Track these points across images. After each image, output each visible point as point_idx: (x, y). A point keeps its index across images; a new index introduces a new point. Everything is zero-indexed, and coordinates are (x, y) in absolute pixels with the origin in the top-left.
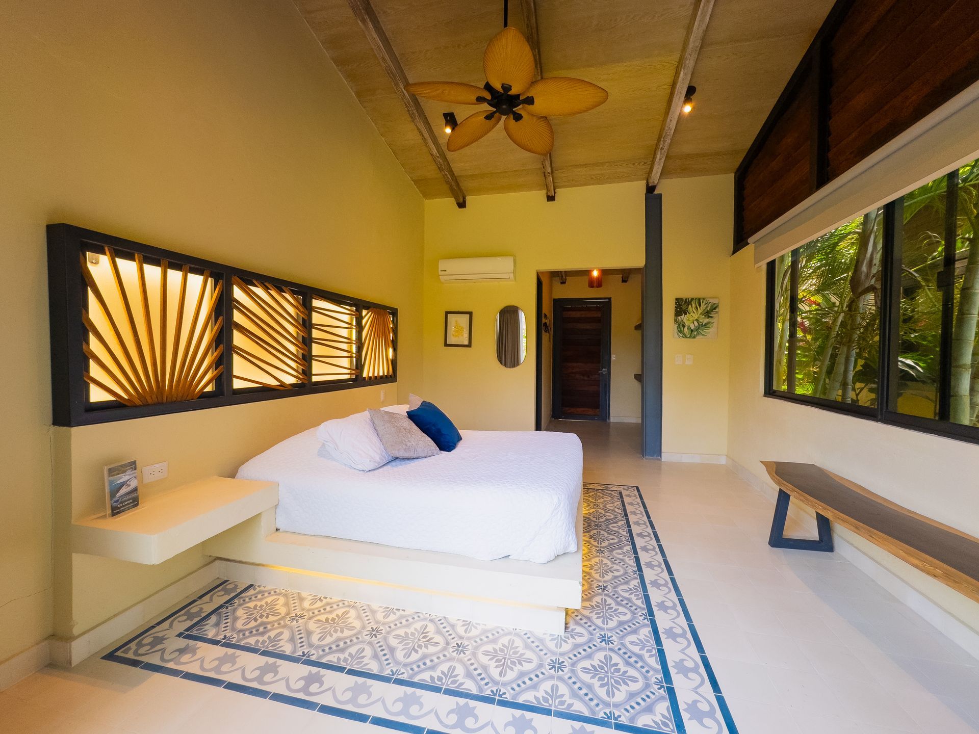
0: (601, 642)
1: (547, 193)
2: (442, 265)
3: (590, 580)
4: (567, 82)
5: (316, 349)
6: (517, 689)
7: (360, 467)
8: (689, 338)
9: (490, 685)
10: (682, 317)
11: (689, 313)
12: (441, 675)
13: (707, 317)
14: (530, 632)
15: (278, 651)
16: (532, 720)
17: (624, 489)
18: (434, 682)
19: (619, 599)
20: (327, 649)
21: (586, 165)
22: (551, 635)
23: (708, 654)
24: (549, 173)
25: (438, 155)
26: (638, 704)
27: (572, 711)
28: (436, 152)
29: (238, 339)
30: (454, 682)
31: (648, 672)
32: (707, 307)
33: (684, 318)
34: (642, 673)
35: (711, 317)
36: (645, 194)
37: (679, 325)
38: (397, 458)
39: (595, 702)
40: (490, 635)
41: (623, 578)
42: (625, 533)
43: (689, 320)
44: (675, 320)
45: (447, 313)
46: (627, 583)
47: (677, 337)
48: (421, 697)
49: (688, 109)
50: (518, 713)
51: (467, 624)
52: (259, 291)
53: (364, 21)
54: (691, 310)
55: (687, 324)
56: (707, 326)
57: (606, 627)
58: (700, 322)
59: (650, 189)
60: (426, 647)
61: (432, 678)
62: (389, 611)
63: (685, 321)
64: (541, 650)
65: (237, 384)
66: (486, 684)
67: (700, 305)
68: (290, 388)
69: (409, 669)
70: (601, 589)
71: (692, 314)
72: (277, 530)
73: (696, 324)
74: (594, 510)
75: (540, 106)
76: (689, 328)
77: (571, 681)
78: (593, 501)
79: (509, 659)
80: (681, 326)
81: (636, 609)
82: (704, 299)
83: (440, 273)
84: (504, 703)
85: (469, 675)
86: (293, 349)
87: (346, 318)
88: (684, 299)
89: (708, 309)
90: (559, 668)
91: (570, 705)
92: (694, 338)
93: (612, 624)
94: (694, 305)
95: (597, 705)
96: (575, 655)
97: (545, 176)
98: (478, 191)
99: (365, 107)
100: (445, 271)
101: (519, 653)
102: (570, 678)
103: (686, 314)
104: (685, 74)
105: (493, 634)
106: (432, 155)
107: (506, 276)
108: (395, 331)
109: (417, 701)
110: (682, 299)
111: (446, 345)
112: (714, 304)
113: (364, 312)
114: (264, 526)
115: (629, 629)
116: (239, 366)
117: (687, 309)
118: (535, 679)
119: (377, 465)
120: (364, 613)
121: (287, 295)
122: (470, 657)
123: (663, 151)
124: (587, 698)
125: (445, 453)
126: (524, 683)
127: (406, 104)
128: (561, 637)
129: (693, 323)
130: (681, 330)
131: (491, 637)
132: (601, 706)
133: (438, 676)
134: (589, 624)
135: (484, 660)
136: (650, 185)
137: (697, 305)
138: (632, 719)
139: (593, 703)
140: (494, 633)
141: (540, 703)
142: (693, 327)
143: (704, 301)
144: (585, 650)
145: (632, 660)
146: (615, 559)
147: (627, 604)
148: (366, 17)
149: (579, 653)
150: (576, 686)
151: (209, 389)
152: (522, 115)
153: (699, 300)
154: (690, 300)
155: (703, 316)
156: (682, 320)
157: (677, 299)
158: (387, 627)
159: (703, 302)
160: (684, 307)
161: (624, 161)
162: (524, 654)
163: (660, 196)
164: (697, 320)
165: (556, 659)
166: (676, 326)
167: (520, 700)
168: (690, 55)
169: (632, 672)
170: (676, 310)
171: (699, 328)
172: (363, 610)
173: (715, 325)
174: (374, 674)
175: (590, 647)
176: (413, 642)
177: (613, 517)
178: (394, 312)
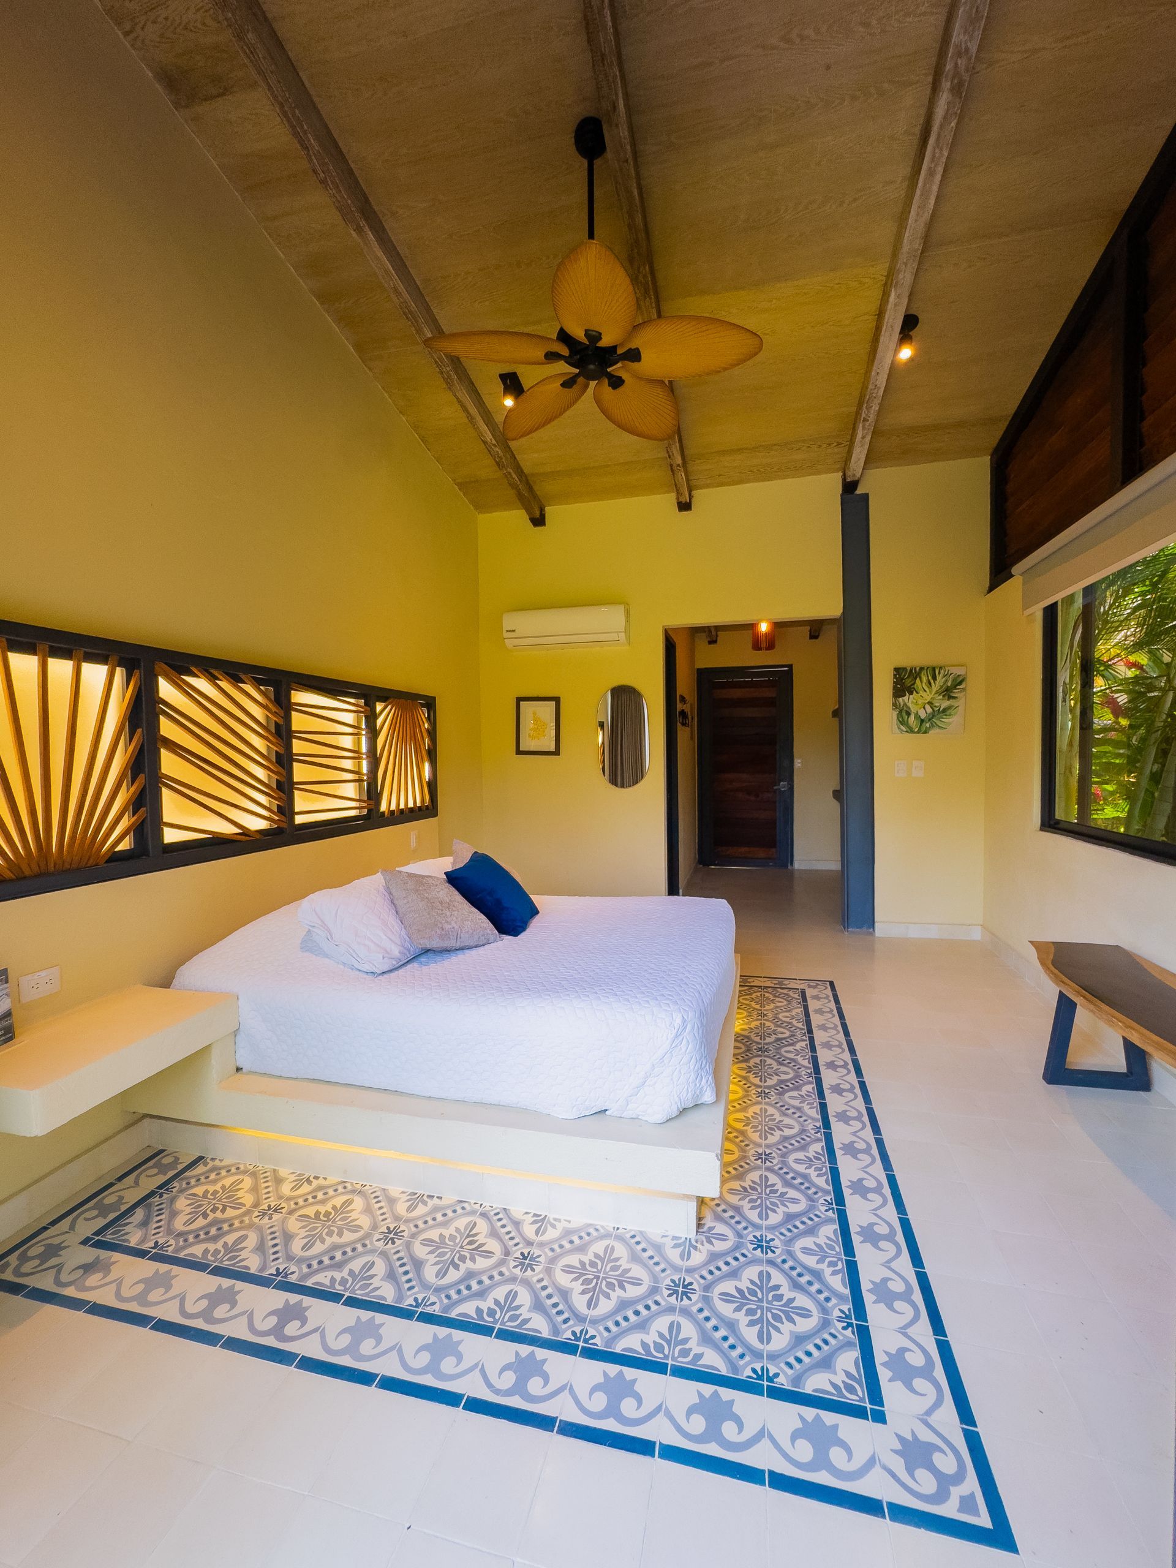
0: (754, 1249)
1: (678, 499)
2: (510, 621)
3: (743, 1144)
4: (694, 323)
5: (300, 772)
6: (614, 1329)
7: (367, 967)
8: (918, 732)
9: (571, 1323)
10: (906, 698)
11: (917, 693)
12: (494, 1307)
13: (947, 697)
14: (641, 1232)
15: (238, 1267)
16: (635, 1381)
17: (810, 986)
18: (482, 1318)
19: (789, 1177)
20: (315, 1263)
21: (740, 450)
22: (675, 1238)
23: (929, 1269)
24: (678, 465)
25: (494, 442)
26: (809, 1354)
27: (700, 1366)
28: (491, 437)
29: (169, 764)
30: (513, 1318)
31: (827, 1299)
32: (946, 681)
33: (908, 700)
34: (818, 1302)
35: (954, 698)
36: (842, 495)
37: (901, 711)
38: (427, 951)
39: (739, 1350)
40: (576, 1239)
41: (798, 1139)
42: (805, 1063)
43: (916, 703)
44: (894, 705)
45: (519, 700)
46: (803, 1148)
47: (898, 731)
48: (459, 1342)
49: (906, 353)
50: (613, 1369)
51: (540, 1221)
52: (201, 683)
53: (359, 230)
54: (920, 687)
55: (913, 709)
56: (948, 713)
57: (765, 1223)
58: (936, 707)
59: (849, 486)
60: (473, 1260)
61: (479, 1311)
62: (416, 1199)
63: (910, 705)
64: (657, 1264)
65: (170, 836)
66: (566, 1321)
67: (935, 678)
68: (258, 836)
69: (443, 1296)
70: (762, 1158)
71: (922, 693)
72: (238, 1069)
73: (929, 710)
74: (758, 1023)
75: (652, 362)
76: (917, 716)
77: (701, 1316)
78: (758, 1007)
79: (604, 1278)
80: (904, 714)
81: (816, 1193)
82: (941, 668)
83: (506, 635)
84: (592, 1354)
85: (538, 1306)
86: (260, 773)
87: (349, 718)
88: (909, 669)
89: (949, 684)
90: (684, 1293)
91: (699, 1356)
92: (925, 732)
93: (775, 1218)
94: (924, 679)
95: (742, 1356)
96: (711, 1272)
97: (672, 470)
98: (566, 497)
99: (370, 369)
100: (514, 631)
101: (621, 1269)
102: (701, 1310)
103: (911, 693)
104: (898, 296)
105: (581, 1238)
106: (485, 442)
107: (614, 637)
108: (432, 733)
109: (452, 1350)
110: (905, 669)
111: (519, 752)
113: (379, 707)
114: (217, 1066)
115: (801, 1227)
116: (172, 807)
117: (914, 684)
118: (644, 1312)
119: (394, 963)
120: (376, 1203)
121: (248, 688)
122: (541, 1276)
123: (867, 424)
124: (726, 1345)
125: (508, 939)
126: (626, 1319)
127: (436, 362)
128: (690, 1241)
129: (924, 708)
130: (903, 719)
131: (577, 1241)
132: (747, 1358)
133: (489, 1309)
134: (737, 1219)
135: (564, 1280)
136: (849, 480)
137: (930, 678)
138: (797, 1380)
139: (735, 1354)
140: (583, 1234)
141: (648, 1352)
142: (923, 715)
143: (942, 672)
144: (727, 1264)
145: (803, 1280)
146: (786, 1107)
147: (802, 1184)
148: (363, 223)
149: (718, 1269)
150: (709, 1325)
151: (125, 845)
152: (623, 378)
153: (934, 669)
154: (918, 669)
155: (941, 697)
156: (905, 704)
157: (897, 670)
158: (412, 1225)
159: (939, 673)
160: (908, 682)
161: (804, 441)
162: (629, 1270)
163: (865, 497)
164: (929, 703)
165: (680, 1279)
166: (895, 713)
167: (618, 1349)
168: (906, 264)
169: (802, 1301)
170: (895, 688)
171: (933, 716)
172: (375, 1197)
173: (961, 709)
175: (736, 1259)
176: (452, 1251)
177: (788, 1034)
178: (430, 703)
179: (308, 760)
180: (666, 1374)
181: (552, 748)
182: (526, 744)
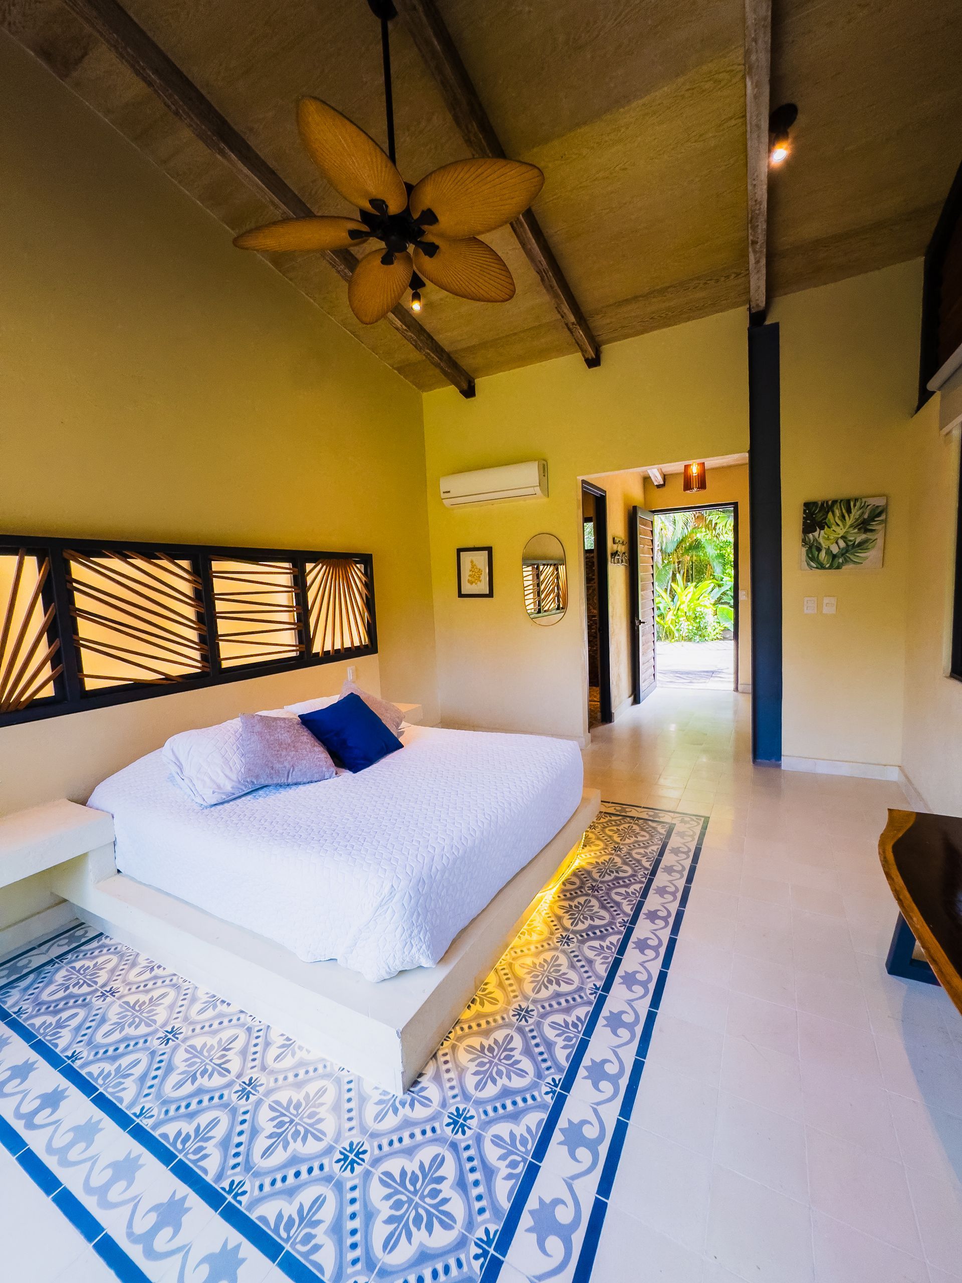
1: (584, 356)
2: (446, 484)
5: (223, 627)
8: (830, 568)
10: (816, 534)
11: (829, 527)
13: (863, 530)
14: (359, 1078)
21: (636, 298)
22: (385, 1093)
24: (573, 324)
25: (404, 327)
28: (401, 324)
32: (863, 513)
33: (820, 536)
35: (872, 531)
36: (749, 329)
37: (810, 548)
43: (828, 539)
44: (804, 541)
45: (459, 551)
47: (807, 567)
49: (780, 154)
53: (222, 152)
54: (832, 521)
55: (824, 544)
56: (865, 546)
58: (851, 541)
59: (757, 319)
63: (821, 540)
67: (849, 511)
68: (180, 680)
71: (834, 527)
73: (842, 544)
74: (607, 858)
76: (829, 551)
78: (618, 840)
80: (814, 550)
82: (856, 500)
83: (443, 496)
88: (820, 503)
89: (866, 516)
92: (838, 567)
94: (837, 513)
97: (569, 329)
99: (291, 279)
100: (449, 492)
103: (822, 528)
104: (757, 85)
107: (531, 491)
110: (815, 504)
111: (461, 595)
112: (878, 507)
113: (309, 566)
117: (825, 519)
119: (224, 797)
121: (164, 563)
123: (758, 246)
127: (331, 263)
128: (395, 1100)
129: (837, 543)
130: (812, 555)
136: (753, 311)
137: (844, 511)
142: (835, 550)
143: (858, 504)
148: (222, 145)
153: (848, 502)
154: (830, 503)
155: (856, 530)
156: (815, 540)
157: (806, 505)
159: (855, 505)
160: (819, 517)
161: (698, 278)
163: (776, 326)
164: (843, 538)
166: (804, 550)
170: (804, 523)
171: (847, 551)
173: (880, 542)
174: (120, 1109)
177: (630, 872)
179: (229, 616)
180: (274, 1262)
181: (487, 592)
182: (467, 588)
